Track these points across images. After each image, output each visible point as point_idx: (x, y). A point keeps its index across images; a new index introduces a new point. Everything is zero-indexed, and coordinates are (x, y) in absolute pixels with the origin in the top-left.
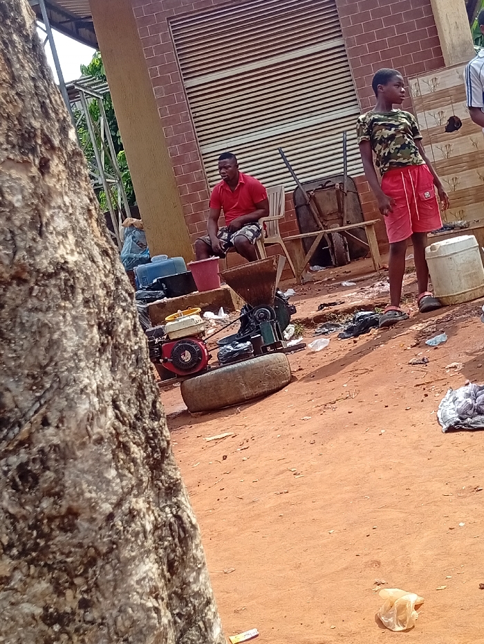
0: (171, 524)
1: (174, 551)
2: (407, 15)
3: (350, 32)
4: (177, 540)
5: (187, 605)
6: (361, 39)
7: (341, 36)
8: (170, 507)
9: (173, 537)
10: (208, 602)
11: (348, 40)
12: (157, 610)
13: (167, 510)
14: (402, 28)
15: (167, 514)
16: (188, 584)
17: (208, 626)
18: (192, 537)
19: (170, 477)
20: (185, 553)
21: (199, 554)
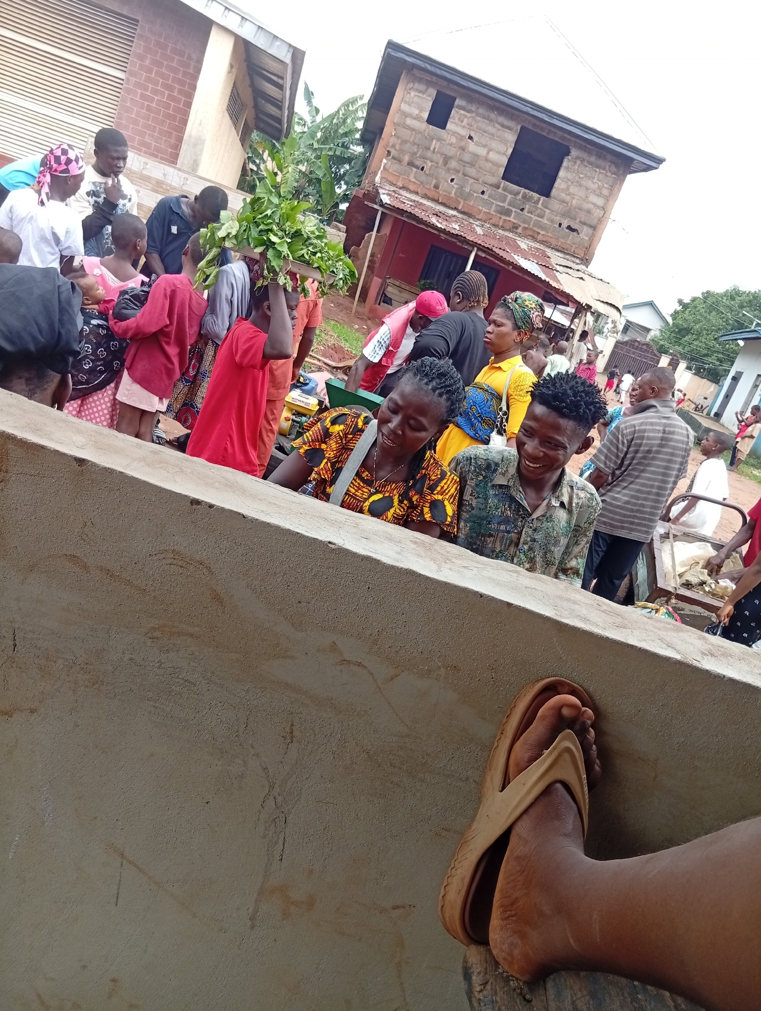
2: (180, 91)
3: (132, 74)
6: (137, 85)
7: (125, 72)
11: (128, 79)
14: (170, 97)
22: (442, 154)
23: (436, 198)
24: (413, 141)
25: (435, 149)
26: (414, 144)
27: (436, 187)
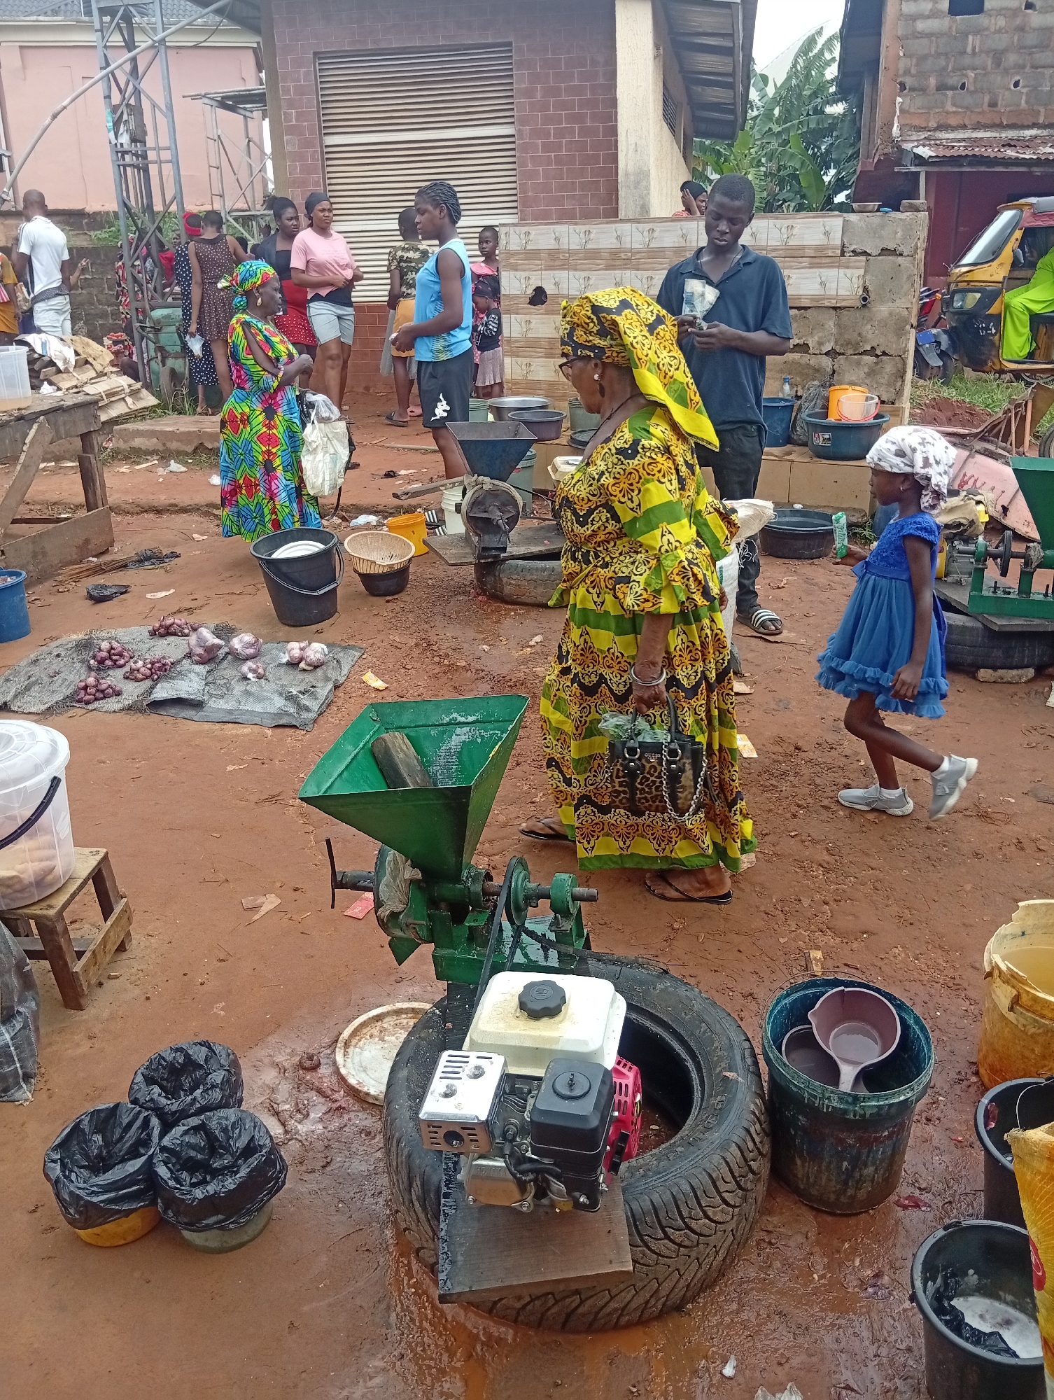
3: (524, 121)
6: (535, 133)
7: (514, 122)
11: (520, 131)
14: (584, 132)
22: (987, 52)
23: (997, 121)
24: (936, 52)
25: (974, 48)
26: (938, 55)
27: (993, 104)
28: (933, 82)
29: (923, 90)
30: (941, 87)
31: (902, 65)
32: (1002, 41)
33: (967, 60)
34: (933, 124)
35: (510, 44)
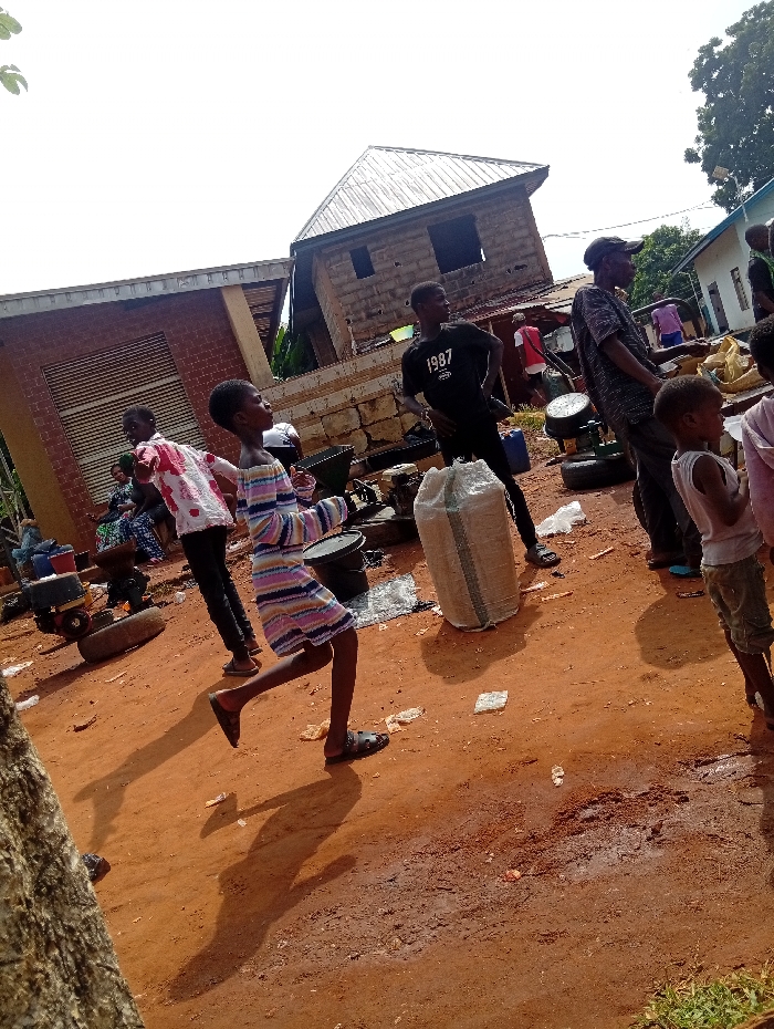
0: (20, 780)
1: (25, 803)
2: (224, 357)
3: (184, 370)
4: (27, 793)
5: (43, 847)
7: (177, 374)
8: (18, 765)
9: (23, 791)
10: (64, 839)
11: (182, 376)
12: (9, 861)
13: (16, 768)
15: (15, 772)
16: (42, 829)
17: (66, 860)
18: (41, 787)
19: (16, 739)
20: (36, 803)
21: (51, 800)
22: (387, 292)
24: (359, 299)
25: (378, 292)
27: (400, 316)
28: (363, 315)
29: (360, 320)
30: (370, 316)
31: (343, 311)
32: (390, 285)
33: (377, 299)
34: (372, 335)
35: (162, 332)
